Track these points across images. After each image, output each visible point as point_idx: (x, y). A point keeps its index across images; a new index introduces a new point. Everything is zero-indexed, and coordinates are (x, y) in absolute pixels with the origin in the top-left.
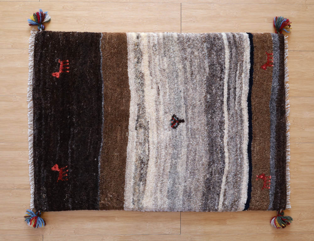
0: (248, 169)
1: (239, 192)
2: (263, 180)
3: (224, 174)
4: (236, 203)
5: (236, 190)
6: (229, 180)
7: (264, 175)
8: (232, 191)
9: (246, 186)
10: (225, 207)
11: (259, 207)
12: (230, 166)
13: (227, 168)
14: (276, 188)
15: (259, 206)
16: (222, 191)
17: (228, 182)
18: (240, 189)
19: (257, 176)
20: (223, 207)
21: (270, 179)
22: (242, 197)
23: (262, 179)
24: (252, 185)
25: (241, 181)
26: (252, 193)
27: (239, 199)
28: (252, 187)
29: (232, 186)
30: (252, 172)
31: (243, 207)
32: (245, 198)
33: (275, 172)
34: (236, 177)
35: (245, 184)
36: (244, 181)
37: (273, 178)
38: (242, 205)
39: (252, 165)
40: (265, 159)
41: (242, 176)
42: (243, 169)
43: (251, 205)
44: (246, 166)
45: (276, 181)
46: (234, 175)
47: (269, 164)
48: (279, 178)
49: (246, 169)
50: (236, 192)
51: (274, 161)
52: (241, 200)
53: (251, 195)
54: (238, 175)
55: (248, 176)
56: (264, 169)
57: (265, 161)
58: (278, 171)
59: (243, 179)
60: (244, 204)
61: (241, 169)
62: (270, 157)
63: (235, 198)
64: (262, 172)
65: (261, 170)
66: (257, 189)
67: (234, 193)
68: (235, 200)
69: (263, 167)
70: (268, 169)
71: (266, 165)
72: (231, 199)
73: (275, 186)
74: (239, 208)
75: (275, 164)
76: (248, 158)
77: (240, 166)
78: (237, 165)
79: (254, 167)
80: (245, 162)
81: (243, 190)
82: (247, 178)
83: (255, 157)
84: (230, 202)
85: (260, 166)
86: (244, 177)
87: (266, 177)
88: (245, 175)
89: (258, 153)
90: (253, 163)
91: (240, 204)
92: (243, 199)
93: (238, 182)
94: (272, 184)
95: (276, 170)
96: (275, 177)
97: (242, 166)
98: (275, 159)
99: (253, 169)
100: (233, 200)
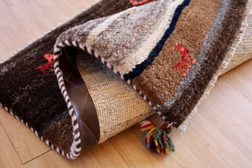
2: (181, 55)
5: (135, 34)
7: (187, 51)
9: (154, 43)
15: (156, 86)
18: (143, 38)
19: (177, 44)
21: (192, 64)
22: (139, 50)
23: (181, 52)
24: (163, 48)
26: (156, 58)
27: (133, 50)
28: (161, 51)
29: (132, 26)
30: (172, 34)
31: (131, 67)
32: (143, 57)
33: (203, 62)
34: (144, 22)
35: (154, 40)
36: (153, 34)
37: (196, 66)
38: (132, 61)
39: (175, 26)
40: (198, 33)
41: (154, 28)
42: (158, 22)
43: (145, 75)
44: (166, 23)
45: (197, 75)
46: (142, 18)
47: (200, 43)
48: (204, 74)
49: (164, 25)
50: (134, 37)
51: (209, 44)
52: (136, 53)
53: (154, 60)
54: (148, 22)
55: (163, 34)
56: (191, 43)
57: (197, 35)
58: (208, 64)
59: (154, 31)
60: (136, 62)
61: (156, 19)
62: (206, 35)
63: (128, 42)
64: (186, 45)
65: (185, 41)
66: (166, 59)
67: (129, 35)
68: (125, 45)
69: (190, 39)
70: (196, 48)
71: (197, 40)
72: (121, 38)
73: (192, 80)
74: (124, 61)
75: (209, 51)
76: (173, 16)
77: (156, 17)
78: (152, 14)
79: (176, 31)
80: (166, 18)
81: (147, 44)
82: (160, 35)
83: (184, 20)
84: (117, 41)
85: (186, 35)
86: (156, 31)
87: (189, 56)
88: (159, 29)
89: (191, 20)
90: (177, 25)
91: (130, 59)
92: (139, 55)
93: (143, 28)
94: (191, 74)
95: (206, 59)
96: (200, 68)
97: (159, 18)
98: (212, 45)
99: (175, 31)
100: (122, 42)
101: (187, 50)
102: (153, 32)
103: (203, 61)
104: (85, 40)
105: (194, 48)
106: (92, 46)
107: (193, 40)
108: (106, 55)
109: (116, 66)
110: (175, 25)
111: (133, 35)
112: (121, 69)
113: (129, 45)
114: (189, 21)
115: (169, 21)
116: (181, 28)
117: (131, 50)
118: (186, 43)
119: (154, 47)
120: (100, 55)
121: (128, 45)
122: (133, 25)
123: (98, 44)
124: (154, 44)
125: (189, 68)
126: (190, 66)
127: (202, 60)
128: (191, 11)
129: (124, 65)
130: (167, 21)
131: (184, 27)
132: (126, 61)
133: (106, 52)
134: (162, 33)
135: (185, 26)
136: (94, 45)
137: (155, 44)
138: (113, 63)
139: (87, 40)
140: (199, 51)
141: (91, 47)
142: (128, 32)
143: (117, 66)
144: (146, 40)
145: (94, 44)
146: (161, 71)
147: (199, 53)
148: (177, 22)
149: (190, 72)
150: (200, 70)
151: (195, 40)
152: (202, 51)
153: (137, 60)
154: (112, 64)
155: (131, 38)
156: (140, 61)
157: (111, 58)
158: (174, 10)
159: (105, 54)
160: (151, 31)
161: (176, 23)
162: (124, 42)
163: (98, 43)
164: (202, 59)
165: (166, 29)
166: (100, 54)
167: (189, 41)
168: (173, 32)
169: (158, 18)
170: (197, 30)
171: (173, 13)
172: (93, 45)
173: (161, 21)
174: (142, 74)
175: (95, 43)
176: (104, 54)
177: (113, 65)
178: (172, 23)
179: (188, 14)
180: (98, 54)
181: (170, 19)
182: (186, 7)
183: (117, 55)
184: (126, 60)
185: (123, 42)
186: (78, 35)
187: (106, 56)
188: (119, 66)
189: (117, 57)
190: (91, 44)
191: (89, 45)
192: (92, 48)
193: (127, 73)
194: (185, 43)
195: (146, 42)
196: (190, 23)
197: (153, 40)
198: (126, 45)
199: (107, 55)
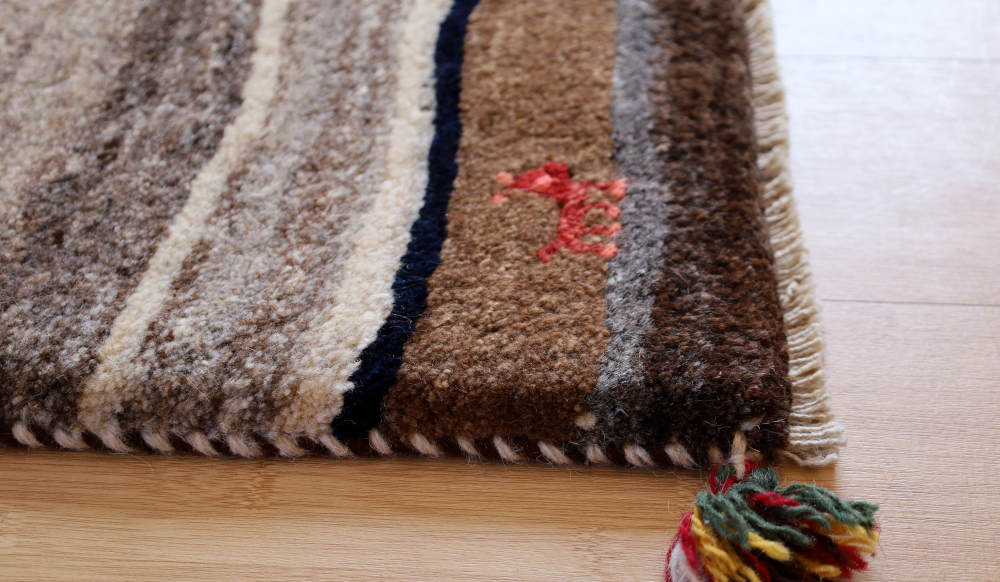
0: (426, 139)
1: (325, 266)
2: (551, 202)
3: (218, 157)
4: (278, 338)
5: (296, 255)
6: (249, 193)
7: (563, 172)
8: (259, 260)
9: (395, 236)
10: (161, 355)
11: (506, 365)
12: (281, 118)
13: (247, 124)
14: (674, 257)
15: (506, 357)
16: (172, 252)
17: (243, 205)
18: (338, 245)
19: (505, 178)
20: (150, 353)
21: (617, 200)
23: (544, 193)
24: (450, 227)
25: (355, 202)
26: (437, 276)
28: (448, 242)
29: (267, 232)
30: (459, 153)
31: (337, 378)
32: (372, 310)
33: (662, 163)
34: (319, 181)
35: (390, 222)
36: (378, 204)
37: (640, 196)
38: (330, 356)
39: (461, 115)
40: (571, 87)
41: (371, 177)
42: (379, 139)
43: (421, 361)
44: (414, 124)
45: (673, 217)
46: (303, 168)
47: (600, 113)
48: (699, 197)
49: (409, 140)
50: (296, 267)
51: (644, 98)
52: (330, 318)
53: (429, 289)
54: (335, 168)
55: (422, 178)
56: (564, 136)
57: (572, 96)
58: (688, 156)
59: (377, 192)
60: (353, 346)
61: (364, 134)
62: (609, 77)
63: (275, 301)
64: (544, 155)
65: (533, 141)
66: (487, 253)
67: (272, 274)
68: (269, 316)
69: (551, 126)
70: (594, 142)
71: (579, 114)
72: (239, 304)
73: (661, 244)
74: (292, 378)
75: (657, 116)
76: (433, 81)
77: (363, 122)
78: (339, 116)
79: (473, 131)
80: (408, 104)
81: (365, 256)
82: (411, 189)
83: (487, 75)
84: (226, 324)
85: (524, 120)
86: (388, 185)
87: (581, 183)
88: (395, 169)
89: (518, 57)
90: (467, 107)
91: (314, 352)
92: (348, 316)
93: (322, 207)
94: (637, 231)
95: (664, 147)
96: (665, 188)
97: (379, 121)
98: (657, 92)
99: (469, 136)
100: (250, 316)
101: (565, 168)
102: (373, 196)
103: (658, 159)
104: (74, 405)
105: (587, 145)
106: (120, 417)
107: (562, 121)
108: (196, 417)
109: (268, 423)
110: (459, 111)
111: (290, 262)
112: (301, 418)
113: (286, 308)
114: (512, 65)
115: (425, 108)
116: (488, 107)
117: (301, 319)
118: (540, 148)
119: (403, 251)
120: (174, 430)
121: (281, 309)
122: (271, 224)
123: (144, 392)
124: (400, 238)
125: (615, 220)
126: (614, 210)
127: (651, 161)
128: (500, 24)
129: (301, 391)
130: (416, 114)
131: (502, 99)
132: (300, 371)
133: (190, 405)
134: (416, 176)
135: (503, 92)
136: (127, 405)
137: (406, 237)
138: (252, 421)
139: (83, 404)
140: (616, 140)
141: (116, 422)
142: (260, 263)
143: (271, 419)
144: (354, 246)
145: (123, 403)
146: (491, 303)
147: (619, 149)
148: (463, 96)
149: (627, 229)
150: (668, 196)
151: (574, 117)
152: (629, 133)
153: (351, 339)
154: (246, 427)
155: (280, 279)
156: (366, 333)
157: (226, 412)
158: (431, 51)
159: (188, 414)
160: (363, 198)
161: (457, 100)
162: (260, 311)
163: (141, 389)
164: (649, 158)
165: (427, 152)
166: (171, 426)
167: (552, 136)
168: (464, 142)
169: (373, 122)
170: (562, 79)
171: (430, 67)
172: (119, 409)
173: (389, 131)
174: (405, 369)
175: (127, 398)
176: (186, 418)
177: (256, 429)
178: (439, 110)
179: (497, 40)
180: (163, 433)
181: (425, 102)
182: (474, 16)
183: (248, 382)
184: (295, 366)
185: (254, 312)
186: (31, 391)
187: (201, 420)
188: (285, 412)
189: (253, 388)
190: (108, 409)
191: (103, 421)
192: (122, 426)
193: (336, 410)
194: (536, 151)
195: (359, 249)
196: (518, 70)
197: (388, 227)
198: (274, 316)
199: (199, 412)
